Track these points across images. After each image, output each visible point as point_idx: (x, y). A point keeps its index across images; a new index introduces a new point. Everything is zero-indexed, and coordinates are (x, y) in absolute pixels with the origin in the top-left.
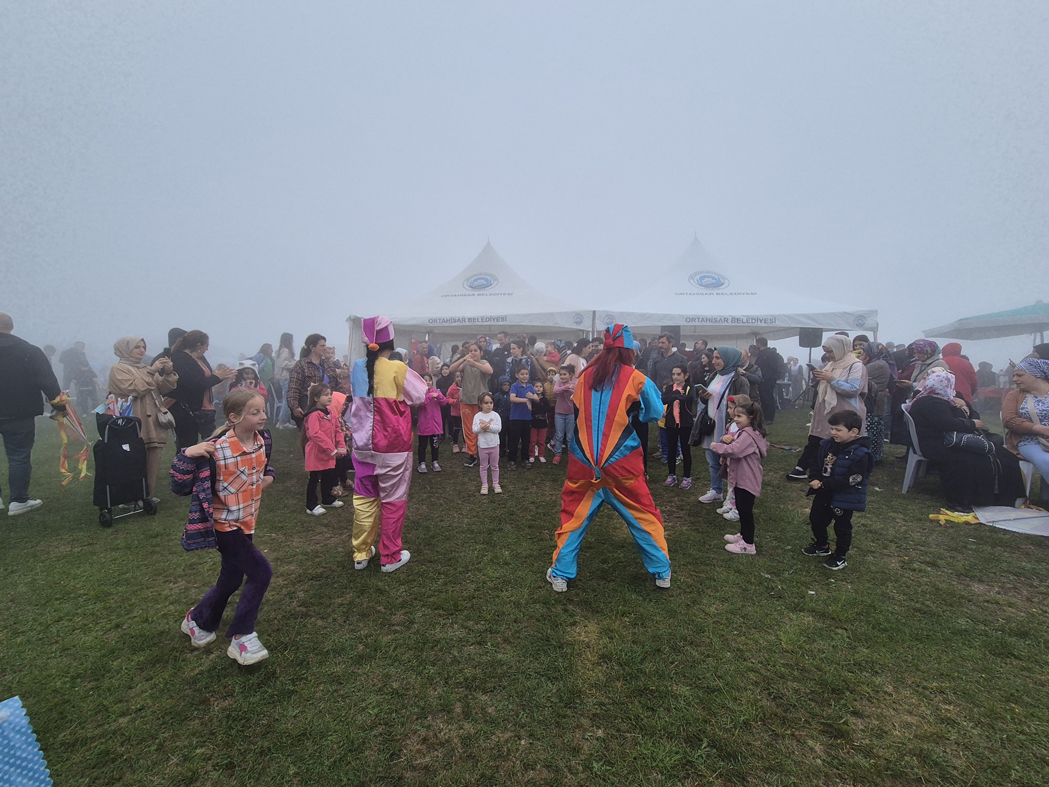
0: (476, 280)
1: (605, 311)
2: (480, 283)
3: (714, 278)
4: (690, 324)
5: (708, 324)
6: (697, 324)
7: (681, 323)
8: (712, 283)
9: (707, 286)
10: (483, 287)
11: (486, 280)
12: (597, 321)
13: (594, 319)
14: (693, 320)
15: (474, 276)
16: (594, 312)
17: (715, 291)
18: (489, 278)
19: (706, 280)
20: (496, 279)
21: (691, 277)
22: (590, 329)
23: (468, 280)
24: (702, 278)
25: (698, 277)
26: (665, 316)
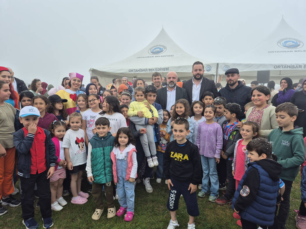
0: (155, 49)
1: (224, 63)
2: (157, 51)
3: (293, 42)
4: (277, 69)
5: (289, 69)
6: (281, 69)
7: (271, 69)
8: (293, 45)
9: (289, 47)
10: (158, 52)
11: (160, 49)
12: (219, 69)
13: (217, 68)
14: (279, 67)
15: (154, 47)
16: (218, 64)
17: (293, 50)
18: (162, 48)
19: (288, 43)
20: (165, 48)
21: (279, 42)
22: (215, 74)
23: (151, 49)
24: (286, 42)
25: (283, 42)
26: (261, 65)
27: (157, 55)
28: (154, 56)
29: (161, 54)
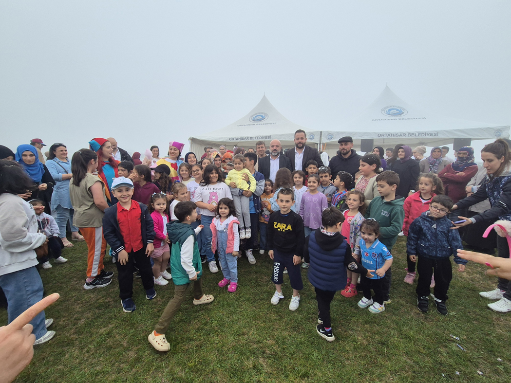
0: (256, 117)
1: (328, 131)
2: (258, 118)
3: (397, 110)
4: (381, 137)
5: (392, 137)
6: (385, 137)
7: (374, 137)
8: (397, 112)
9: (393, 115)
10: (260, 120)
11: (262, 116)
12: (322, 137)
14: (383, 135)
15: (255, 115)
16: (321, 132)
17: (397, 118)
18: (263, 115)
19: (392, 111)
20: (267, 115)
21: (383, 110)
22: (319, 142)
23: (252, 117)
24: (390, 110)
25: (387, 110)
26: (365, 133)
27: (259, 123)
28: (256, 123)
29: (262, 122)
